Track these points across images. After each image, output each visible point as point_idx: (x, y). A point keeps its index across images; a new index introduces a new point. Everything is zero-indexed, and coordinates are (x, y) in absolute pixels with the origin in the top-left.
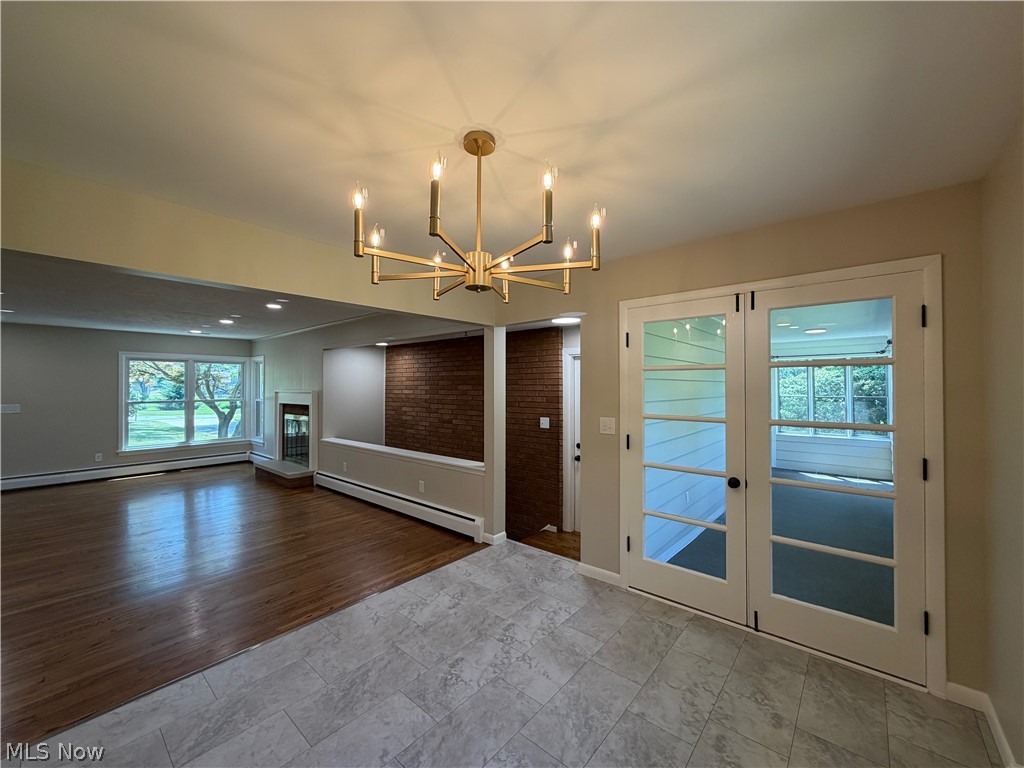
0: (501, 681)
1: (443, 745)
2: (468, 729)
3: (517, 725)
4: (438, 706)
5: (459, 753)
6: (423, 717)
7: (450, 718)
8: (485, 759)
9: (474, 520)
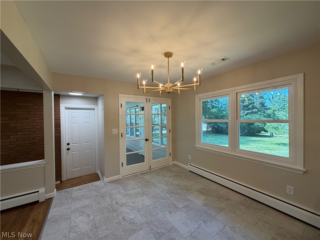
0: (139, 209)
1: (157, 226)
2: (154, 219)
3: (156, 209)
4: (141, 226)
5: (161, 222)
6: (144, 230)
7: (147, 224)
8: (164, 217)
9: (38, 191)
